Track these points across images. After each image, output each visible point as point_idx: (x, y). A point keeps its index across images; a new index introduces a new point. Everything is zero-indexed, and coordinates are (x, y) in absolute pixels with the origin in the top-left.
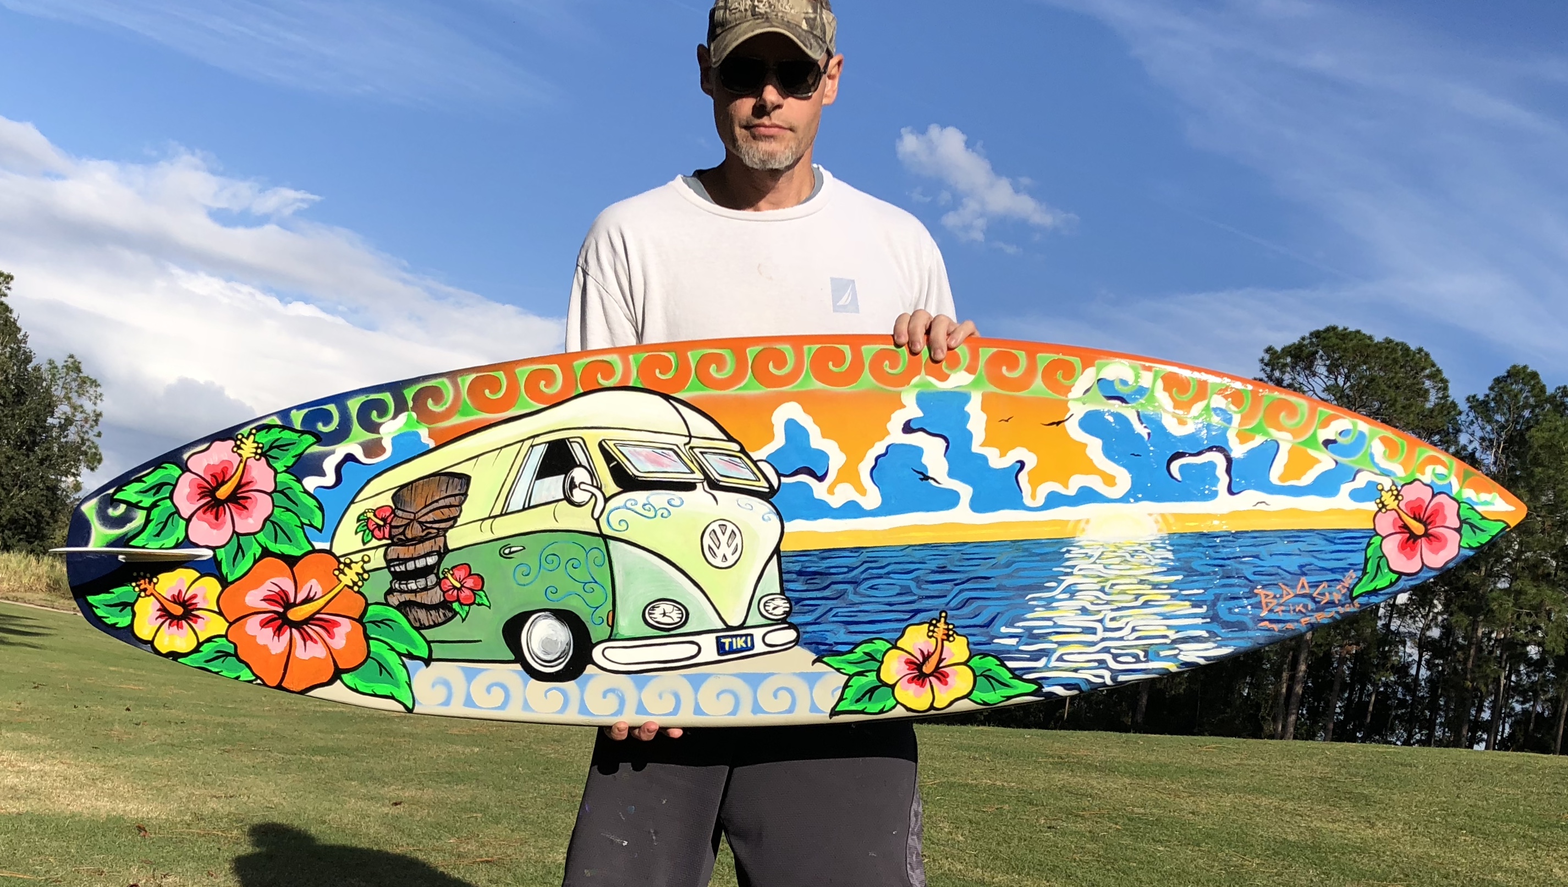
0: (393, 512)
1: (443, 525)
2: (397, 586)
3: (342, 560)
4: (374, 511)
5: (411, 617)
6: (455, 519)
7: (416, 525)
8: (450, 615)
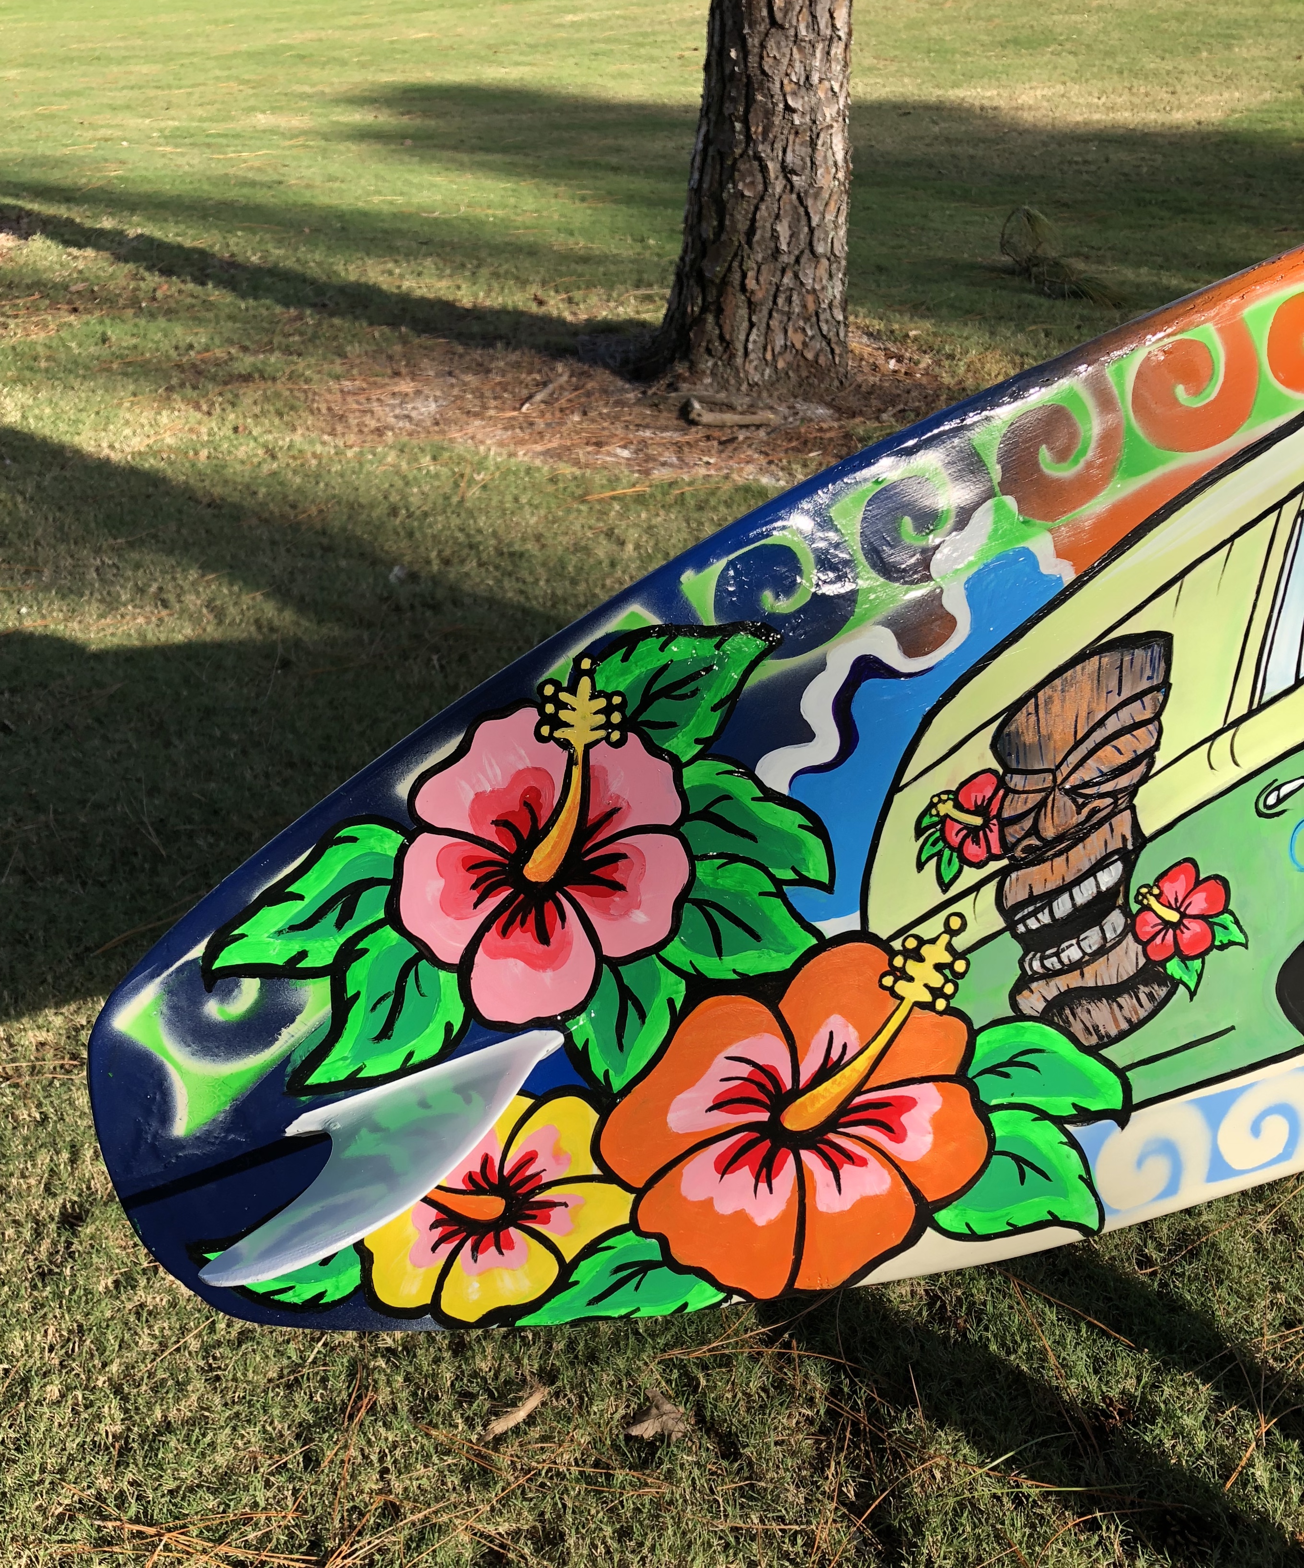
0: (1001, 783)
1: (1124, 781)
2: (1036, 965)
3: (897, 945)
4: (955, 796)
5: (1077, 1028)
6: (1149, 755)
7: (1063, 801)
8: (1162, 992)
